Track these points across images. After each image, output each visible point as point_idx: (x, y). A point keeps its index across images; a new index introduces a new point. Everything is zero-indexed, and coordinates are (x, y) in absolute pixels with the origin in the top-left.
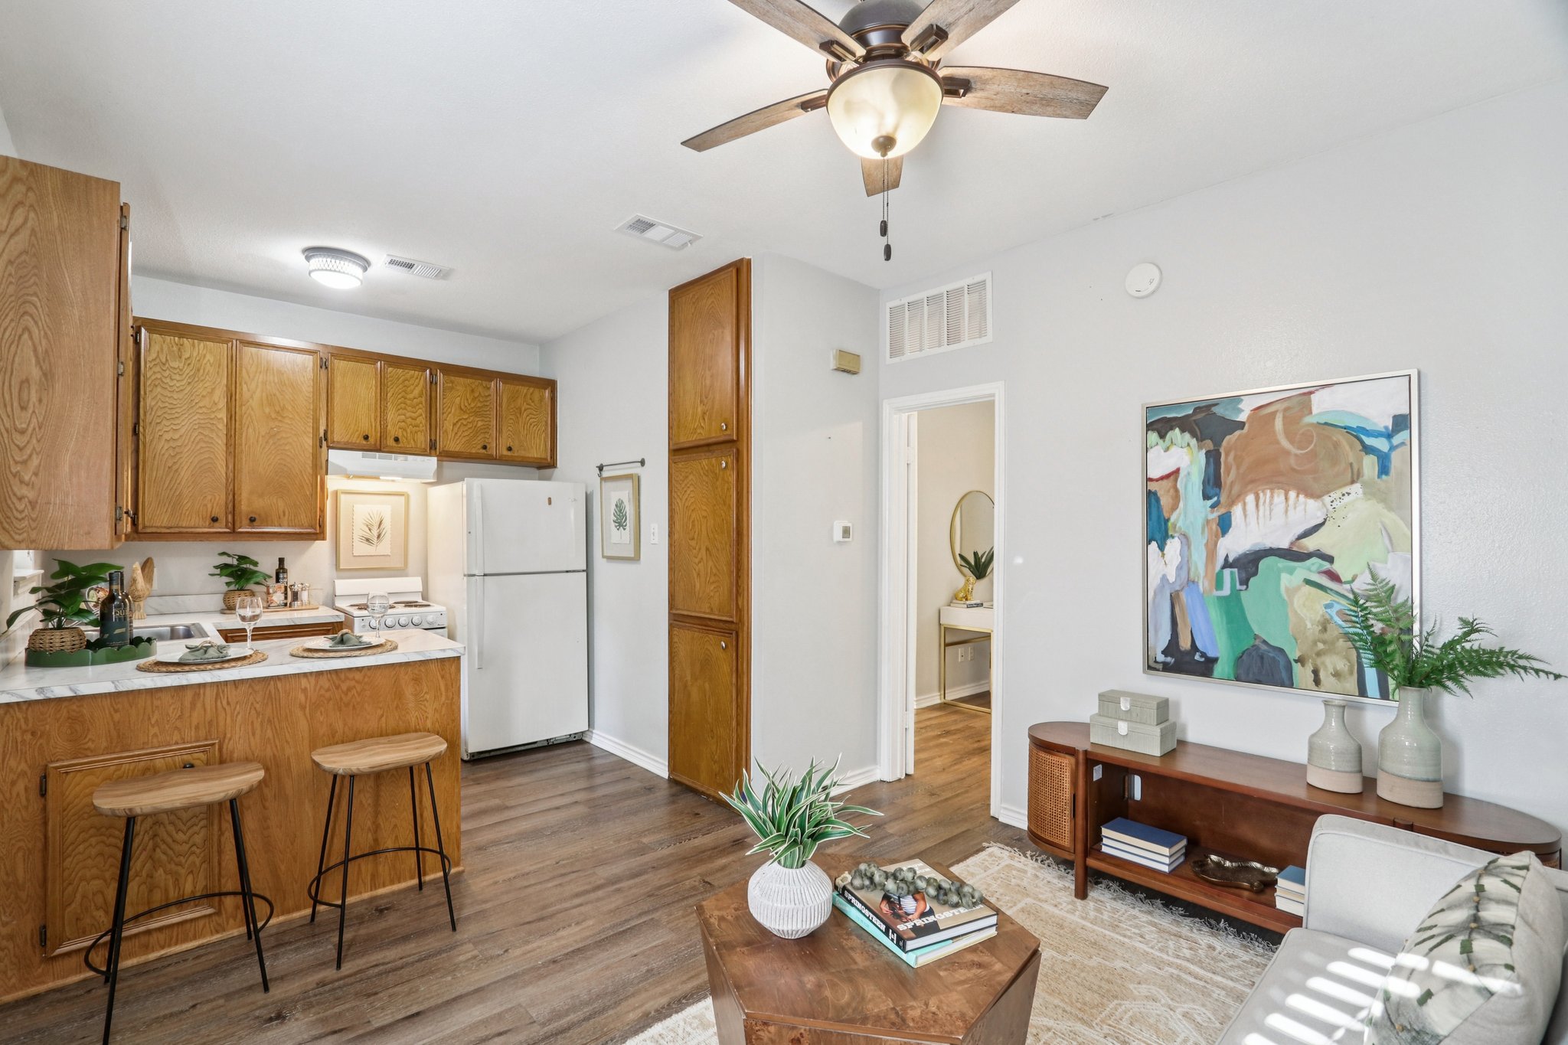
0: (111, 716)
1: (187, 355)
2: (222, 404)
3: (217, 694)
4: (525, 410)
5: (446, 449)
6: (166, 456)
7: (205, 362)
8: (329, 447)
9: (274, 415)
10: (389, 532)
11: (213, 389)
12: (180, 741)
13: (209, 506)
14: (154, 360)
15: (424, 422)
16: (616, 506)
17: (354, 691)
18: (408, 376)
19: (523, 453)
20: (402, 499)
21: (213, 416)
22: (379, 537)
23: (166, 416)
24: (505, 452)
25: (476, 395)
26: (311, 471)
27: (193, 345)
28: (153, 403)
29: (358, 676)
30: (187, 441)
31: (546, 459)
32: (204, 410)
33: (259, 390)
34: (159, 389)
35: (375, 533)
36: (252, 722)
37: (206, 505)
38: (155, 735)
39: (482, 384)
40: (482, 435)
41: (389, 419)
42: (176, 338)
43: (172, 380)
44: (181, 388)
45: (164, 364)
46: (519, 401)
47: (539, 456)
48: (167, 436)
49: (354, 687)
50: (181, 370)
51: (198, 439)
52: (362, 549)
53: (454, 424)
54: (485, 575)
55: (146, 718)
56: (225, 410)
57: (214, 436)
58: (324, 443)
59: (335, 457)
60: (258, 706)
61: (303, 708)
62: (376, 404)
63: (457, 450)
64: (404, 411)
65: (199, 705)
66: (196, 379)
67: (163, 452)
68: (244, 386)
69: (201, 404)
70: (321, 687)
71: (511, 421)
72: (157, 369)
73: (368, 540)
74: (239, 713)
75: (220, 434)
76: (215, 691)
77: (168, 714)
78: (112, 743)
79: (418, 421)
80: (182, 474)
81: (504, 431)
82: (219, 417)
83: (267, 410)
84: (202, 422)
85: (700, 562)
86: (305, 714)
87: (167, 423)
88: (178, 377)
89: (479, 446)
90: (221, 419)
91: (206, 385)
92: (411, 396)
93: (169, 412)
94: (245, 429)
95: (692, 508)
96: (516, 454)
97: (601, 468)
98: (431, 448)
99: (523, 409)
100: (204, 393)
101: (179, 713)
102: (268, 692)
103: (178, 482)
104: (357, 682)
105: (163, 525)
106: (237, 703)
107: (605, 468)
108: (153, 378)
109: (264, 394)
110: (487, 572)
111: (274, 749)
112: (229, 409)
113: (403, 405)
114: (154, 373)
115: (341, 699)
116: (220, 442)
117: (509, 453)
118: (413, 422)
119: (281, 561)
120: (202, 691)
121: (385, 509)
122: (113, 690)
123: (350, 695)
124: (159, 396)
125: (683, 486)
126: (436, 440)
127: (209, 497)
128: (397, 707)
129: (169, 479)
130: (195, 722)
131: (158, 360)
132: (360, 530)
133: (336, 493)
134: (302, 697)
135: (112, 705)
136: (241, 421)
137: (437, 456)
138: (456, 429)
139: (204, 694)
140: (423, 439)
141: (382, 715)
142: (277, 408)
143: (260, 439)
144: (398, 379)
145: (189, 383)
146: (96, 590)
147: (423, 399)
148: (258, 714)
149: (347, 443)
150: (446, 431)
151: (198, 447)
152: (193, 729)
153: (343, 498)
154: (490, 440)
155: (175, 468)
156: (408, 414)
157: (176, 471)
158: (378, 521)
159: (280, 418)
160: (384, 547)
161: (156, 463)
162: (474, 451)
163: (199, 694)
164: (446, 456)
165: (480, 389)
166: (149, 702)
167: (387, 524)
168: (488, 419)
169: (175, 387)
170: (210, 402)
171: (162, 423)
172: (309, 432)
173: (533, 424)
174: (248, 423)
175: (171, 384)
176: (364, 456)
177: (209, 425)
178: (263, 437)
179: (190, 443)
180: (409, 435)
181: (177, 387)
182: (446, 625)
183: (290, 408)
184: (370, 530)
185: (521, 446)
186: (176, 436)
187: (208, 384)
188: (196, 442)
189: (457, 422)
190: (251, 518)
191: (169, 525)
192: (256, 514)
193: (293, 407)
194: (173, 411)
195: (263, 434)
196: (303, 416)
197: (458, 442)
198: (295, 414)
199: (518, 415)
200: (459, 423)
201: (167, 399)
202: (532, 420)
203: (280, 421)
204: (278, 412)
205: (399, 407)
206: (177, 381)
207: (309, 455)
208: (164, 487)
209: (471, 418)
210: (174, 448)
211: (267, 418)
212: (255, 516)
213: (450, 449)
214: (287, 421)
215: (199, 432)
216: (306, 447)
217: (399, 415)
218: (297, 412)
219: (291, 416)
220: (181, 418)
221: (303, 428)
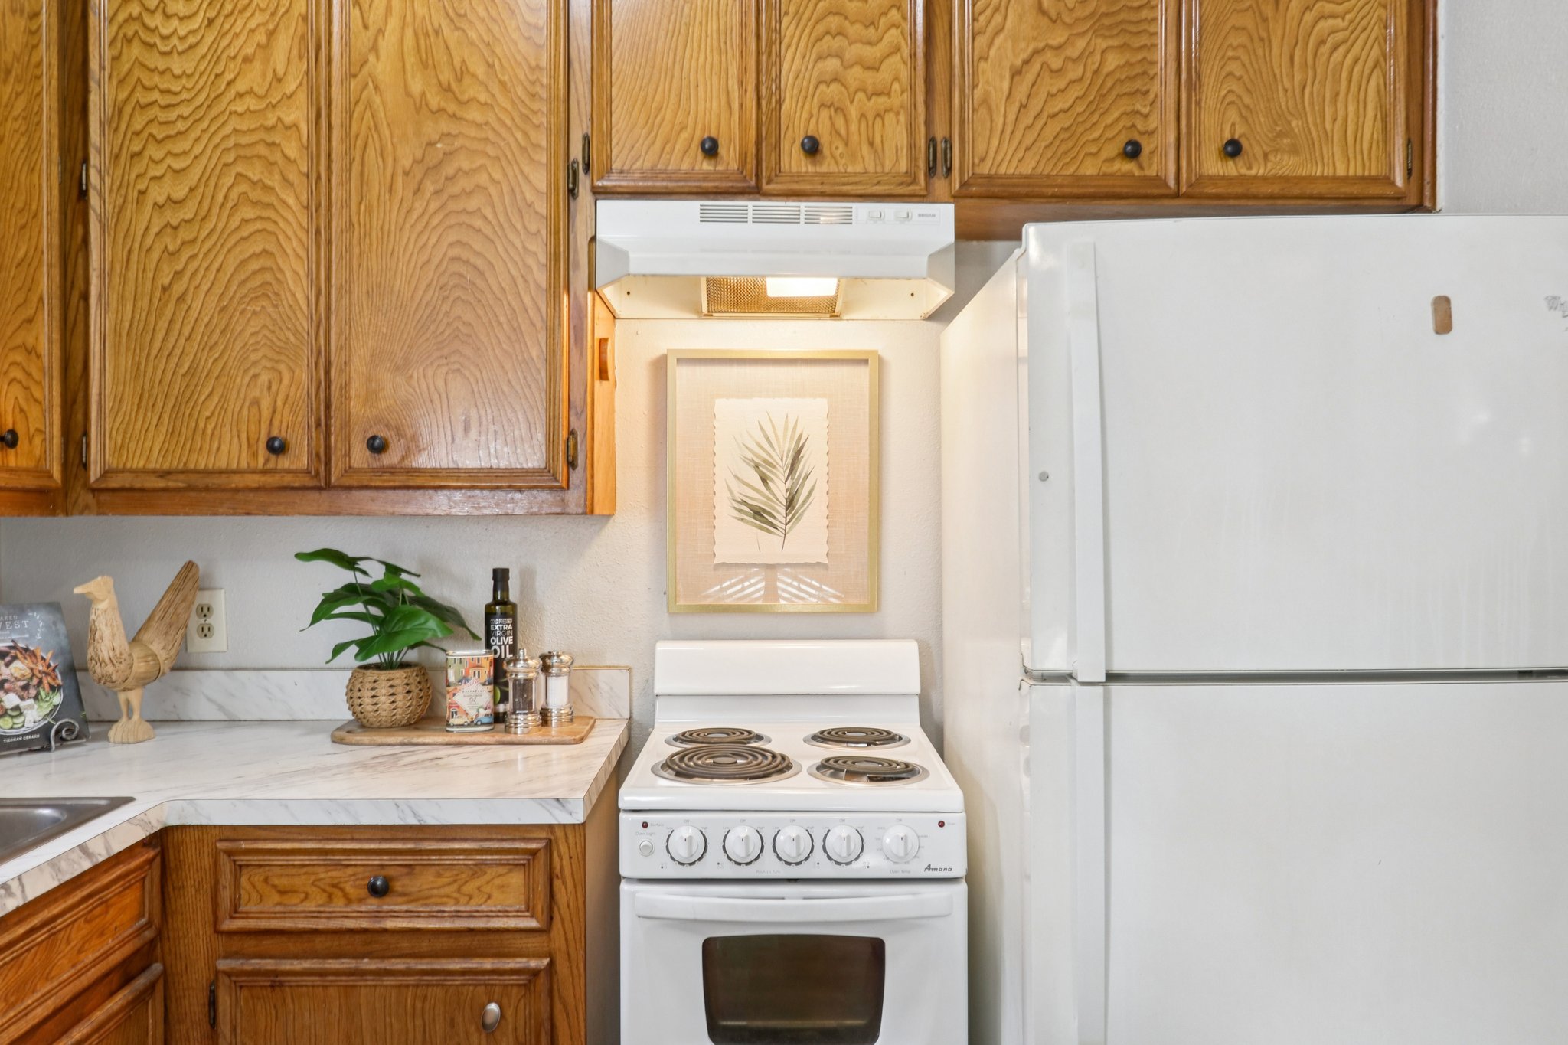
2: (295, 80)
5: (985, 169)
6: (155, 255)
8: (599, 193)
9: (434, 101)
10: (822, 489)
11: (271, 34)
13: (266, 405)
15: (904, 75)
19: (1287, 165)
20: (860, 380)
21: (272, 120)
22: (790, 503)
23: (154, 130)
24: (1214, 166)
26: (541, 277)
28: (122, 96)
30: (206, 204)
31: (1389, 181)
32: (251, 103)
33: (394, 23)
34: (136, 50)
35: (780, 489)
37: (256, 402)
40: (1124, 105)
41: (787, 79)
43: (167, 17)
44: (192, 40)
47: (1355, 170)
48: (157, 194)
51: (234, 195)
52: (742, 542)
53: (1017, 73)
54: (1112, 677)
56: (302, 97)
57: (275, 181)
58: (584, 183)
59: (621, 225)
62: (744, 25)
63: (1026, 169)
64: (837, 43)
67: (149, 241)
69: (241, 86)
71: (1242, 39)
73: (758, 513)
75: (293, 176)
79: (885, 75)
80: (195, 312)
81: (1209, 79)
82: (288, 120)
83: (416, 86)
84: (244, 140)
87: (158, 154)
89: (1113, 149)
90: (296, 126)
91: (253, 24)
93: (163, 116)
94: (356, 154)
96: (1258, 169)
98: (931, 170)
100: (250, 51)
103: (184, 335)
105: (151, 466)
108: (121, 17)
109: (409, 33)
110: (1118, 666)
112: (313, 92)
113: (833, 22)
116: (291, 201)
117: (1231, 168)
118: (870, 78)
119: (500, 577)
121: (808, 410)
124: (136, 73)
126: (948, 141)
127: (264, 378)
129: (163, 324)
132: (734, 482)
133: (660, 367)
136: (346, 127)
137: (955, 198)
138: (1022, 92)
140: (902, 139)
142: (446, 76)
143: (399, 180)
145: (211, 22)
149: (653, 173)
150: (985, 101)
151: (235, 222)
153: (682, 378)
154: (1153, 123)
155: (178, 289)
156: (853, 51)
157: (181, 299)
158: (787, 447)
159: (452, 107)
160: (810, 539)
161: (131, 275)
162: (1090, 169)
164: (990, 197)
167: (814, 461)
168: (1144, 40)
169: (175, 40)
170: (264, 75)
171: (146, 154)
172: (536, 146)
173: (1330, 41)
174: (363, 133)
175: (165, 32)
176: (705, 218)
177: (262, 150)
178: (406, 174)
179: (215, 211)
180: (854, 127)
181: (182, 39)
182: (960, 869)
183: (480, 70)
184: (764, 480)
185: (1280, 135)
186: (180, 193)
187: (259, 18)
188: (230, 204)
189: (1027, 62)
190: (374, 438)
191: (166, 466)
192: (387, 426)
193: (491, 66)
194: (173, 115)
195: (407, 163)
196: (520, 90)
197: (1028, 141)
198: (496, 89)
199: (1269, 11)
200: (1036, 67)
201: (156, 79)
202: (1325, 25)
203: (454, 116)
204: (448, 89)
205: (820, 28)
206: (181, 19)
207: (538, 226)
208: (154, 352)
209: (1081, 44)
210: (175, 228)
211: (418, 110)
212: (382, 432)
213: (1002, 170)
214: (474, 114)
215: (239, 174)
216: (530, 196)
217: (820, 58)
218: (502, 84)
219: (483, 97)
220: (193, 135)
221: (519, 136)
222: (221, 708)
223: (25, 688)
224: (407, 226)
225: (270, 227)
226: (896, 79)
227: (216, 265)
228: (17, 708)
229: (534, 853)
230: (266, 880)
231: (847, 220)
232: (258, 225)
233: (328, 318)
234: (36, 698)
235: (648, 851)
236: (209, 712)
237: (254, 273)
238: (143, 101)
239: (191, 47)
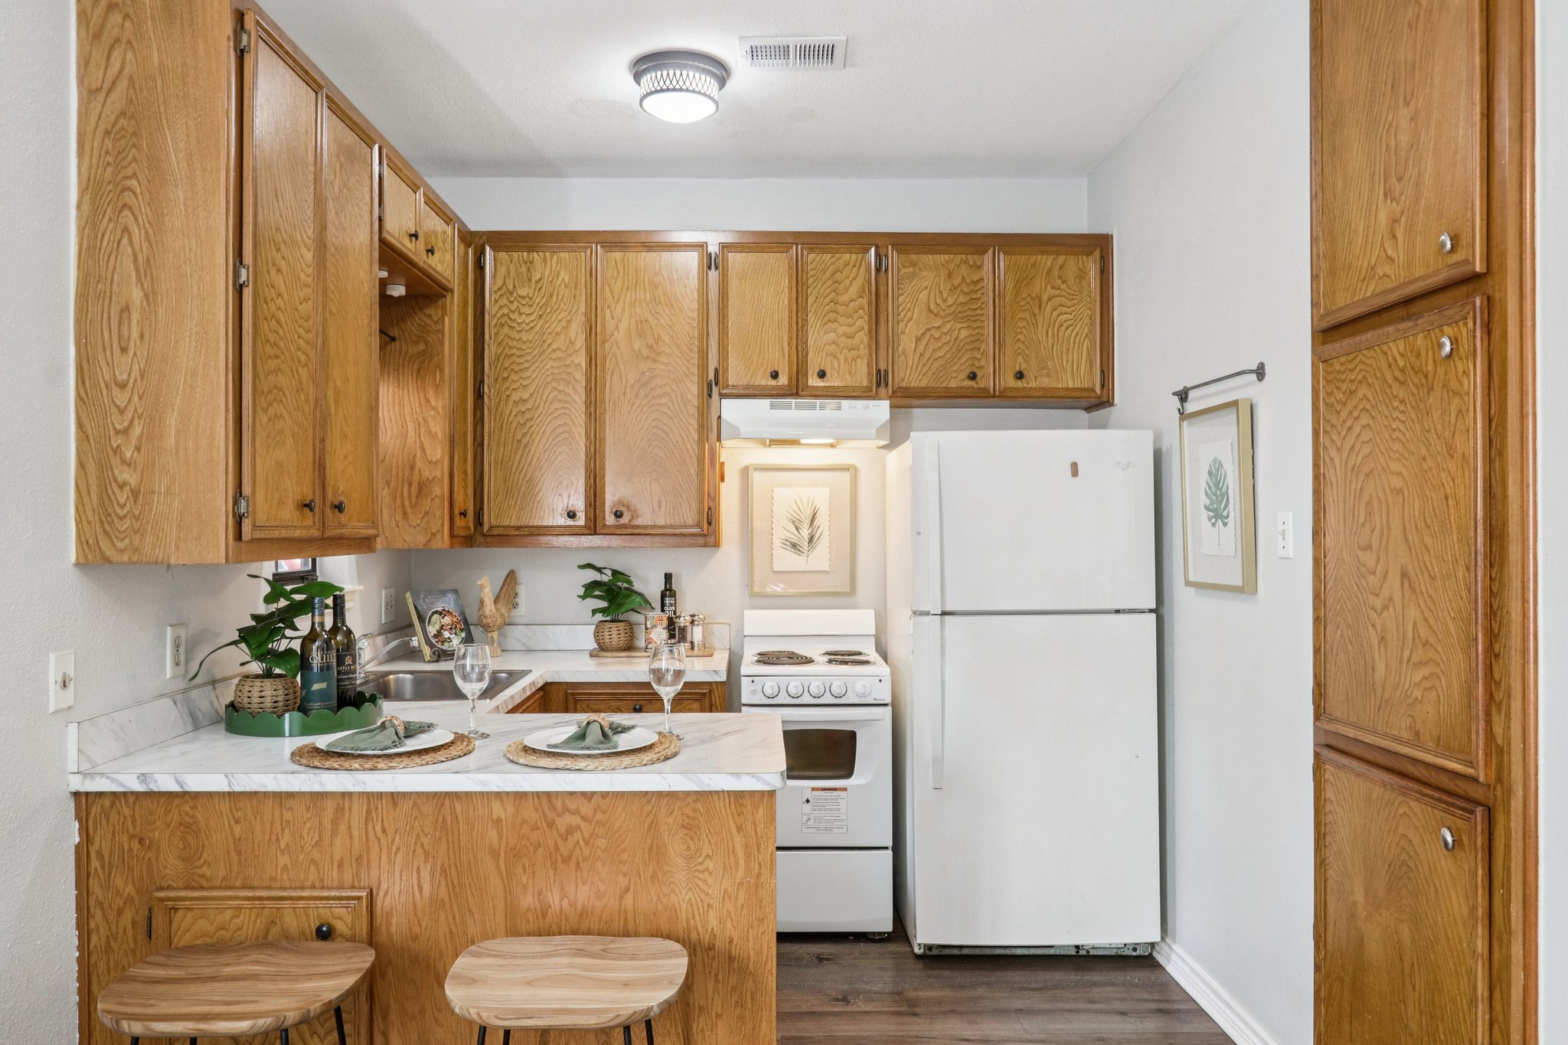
0: (231, 829)
1: (538, 277)
2: (580, 342)
3: (368, 812)
4: (1049, 299)
5: (904, 384)
6: (514, 425)
7: (559, 282)
8: (722, 396)
9: (645, 353)
10: (826, 533)
11: (569, 322)
12: (318, 884)
13: (566, 495)
14: (500, 289)
15: (866, 340)
16: (1210, 473)
17: (577, 835)
18: (840, 263)
19: (1046, 382)
20: (846, 477)
21: (569, 362)
22: (811, 540)
23: (514, 367)
24: (1012, 383)
25: (956, 282)
26: (695, 436)
27: (545, 261)
28: (499, 351)
29: (586, 808)
30: (538, 401)
31: (1093, 390)
32: (559, 354)
33: (626, 316)
34: (506, 330)
35: (805, 533)
36: (418, 868)
37: (561, 494)
38: (285, 868)
39: (966, 262)
40: (969, 355)
41: (811, 342)
42: (525, 254)
43: (521, 314)
44: (532, 325)
45: (512, 293)
46: (1037, 285)
47: (1078, 385)
48: (515, 397)
49: (579, 828)
50: (531, 299)
51: (551, 397)
52: (787, 560)
53: (918, 339)
54: (944, 613)
55: (274, 838)
56: (583, 351)
57: (570, 390)
58: (715, 390)
59: (732, 411)
60: (426, 841)
61: (495, 854)
62: (790, 317)
63: (923, 384)
64: (834, 325)
65: (343, 828)
66: (549, 310)
67: (511, 419)
68: (608, 312)
69: (554, 346)
70: (524, 821)
71: (1024, 324)
72: (504, 301)
73: (794, 546)
74: (398, 849)
75: (578, 388)
76: (365, 807)
77: (301, 837)
78: (231, 871)
79: (856, 340)
80: (533, 450)
81: (1009, 342)
82: (577, 361)
83: (637, 346)
84: (556, 371)
85: (1385, 607)
86: (498, 867)
87: (516, 378)
88: (526, 310)
89: (964, 375)
90: (580, 364)
91: (560, 317)
92: (845, 298)
93: (518, 360)
94: (608, 377)
95: (1366, 469)
96: (1032, 384)
97: (1183, 396)
98: (878, 385)
99: (1045, 297)
100: (559, 330)
101: (316, 838)
102: (440, 819)
103: (528, 461)
104: (584, 818)
105: (512, 524)
106: (396, 832)
107: (1192, 394)
108: (499, 315)
109: (633, 320)
110: (948, 609)
111: (451, 921)
112: (588, 350)
113: (833, 316)
114: (501, 307)
115: (557, 848)
116: (578, 400)
117: (1020, 384)
118: (850, 342)
119: (668, 577)
120: (346, 804)
121: (818, 494)
122: (227, 789)
123: (571, 840)
124: (506, 340)
125: (1344, 415)
126: (886, 371)
127: (565, 483)
128: (654, 877)
129: (518, 457)
130: (337, 856)
131: (504, 289)
132: (782, 530)
133: (745, 472)
134: (493, 835)
135: (231, 810)
136: (604, 365)
137: (890, 398)
138: (921, 348)
139: (350, 809)
140: (865, 370)
141: (627, 890)
142: (650, 341)
143: (628, 389)
144: (824, 271)
145: (541, 316)
146: (441, 614)
147: (865, 301)
148: (427, 854)
149: (748, 387)
150: (904, 353)
151: (551, 409)
152: (335, 866)
153: (757, 478)
154: (983, 362)
155: (525, 440)
156: (841, 330)
158: (808, 513)
159: (653, 356)
160: (820, 558)
161: (503, 435)
162: (953, 384)
163: (343, 809)
164: (906, 399)
165: (964, 270)
166: (277, 813)
167: (822, 519)
168: (978, 324)
169: (524, 325)
170: (565, 342)
171: (510, 378)
172: (693, 374)
173: (1065, 325)
174: (611, 367)
175: (519, 321)
176: (772, 407)
177: (564, 376)
178: (632, 387)
179: (542, 404)
180: (842, 365)
181: (527, 324)
182: (888, 700)
183: (666, 339)
184: (797, 529)
185: (1043, 368)
186: (526, 396)
187: (563, 314)
188: (549, 401)
189: (923, 334)
190: (617, 511)
191: (518, 524)
192: (623, 506)
193: (672, 337)
194: (522, 360)
195: (632, 382)
196: (685, 348)
197: (924, 371)
198: (674, 347)
199: (1036, 311)
200: (928, 336)
201: (515, 343)
202: (1064, 317)
203: (654, 360)
204: (651, 347)
205: (826, 318)
206: (527, 315)
207: (694, 411)
208: (513, 470)
209: (949, 326)
210: (523, 413)
211: (637, 357)
212: (622, 509)
213: (912, 385)
214: (663, 359)
215: (553, 387)
216: (690, 398)
217: (826, 333)
218: (677, 345)
219: (668, 351)
220: (532, 369)
221: (685, 369)
222: (523, 644)
223: (451, 629)
224: (632, 412)
225: (568, 412)
226: (862, 342)
227: (542, 430)
228: (449, 638)
229: (704, 694)
230: (588, 706)
231: (839, 408)
232: (562, 411)
233: (595, 455)
234: (456, 634)
235: (754, 692)
236: (518, 646)
237: (560, 433)
238: (509, 353)
239: (532, 328)
